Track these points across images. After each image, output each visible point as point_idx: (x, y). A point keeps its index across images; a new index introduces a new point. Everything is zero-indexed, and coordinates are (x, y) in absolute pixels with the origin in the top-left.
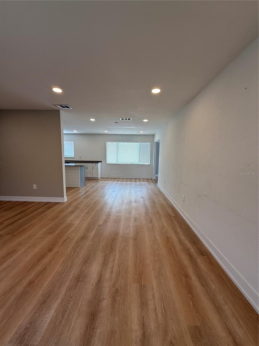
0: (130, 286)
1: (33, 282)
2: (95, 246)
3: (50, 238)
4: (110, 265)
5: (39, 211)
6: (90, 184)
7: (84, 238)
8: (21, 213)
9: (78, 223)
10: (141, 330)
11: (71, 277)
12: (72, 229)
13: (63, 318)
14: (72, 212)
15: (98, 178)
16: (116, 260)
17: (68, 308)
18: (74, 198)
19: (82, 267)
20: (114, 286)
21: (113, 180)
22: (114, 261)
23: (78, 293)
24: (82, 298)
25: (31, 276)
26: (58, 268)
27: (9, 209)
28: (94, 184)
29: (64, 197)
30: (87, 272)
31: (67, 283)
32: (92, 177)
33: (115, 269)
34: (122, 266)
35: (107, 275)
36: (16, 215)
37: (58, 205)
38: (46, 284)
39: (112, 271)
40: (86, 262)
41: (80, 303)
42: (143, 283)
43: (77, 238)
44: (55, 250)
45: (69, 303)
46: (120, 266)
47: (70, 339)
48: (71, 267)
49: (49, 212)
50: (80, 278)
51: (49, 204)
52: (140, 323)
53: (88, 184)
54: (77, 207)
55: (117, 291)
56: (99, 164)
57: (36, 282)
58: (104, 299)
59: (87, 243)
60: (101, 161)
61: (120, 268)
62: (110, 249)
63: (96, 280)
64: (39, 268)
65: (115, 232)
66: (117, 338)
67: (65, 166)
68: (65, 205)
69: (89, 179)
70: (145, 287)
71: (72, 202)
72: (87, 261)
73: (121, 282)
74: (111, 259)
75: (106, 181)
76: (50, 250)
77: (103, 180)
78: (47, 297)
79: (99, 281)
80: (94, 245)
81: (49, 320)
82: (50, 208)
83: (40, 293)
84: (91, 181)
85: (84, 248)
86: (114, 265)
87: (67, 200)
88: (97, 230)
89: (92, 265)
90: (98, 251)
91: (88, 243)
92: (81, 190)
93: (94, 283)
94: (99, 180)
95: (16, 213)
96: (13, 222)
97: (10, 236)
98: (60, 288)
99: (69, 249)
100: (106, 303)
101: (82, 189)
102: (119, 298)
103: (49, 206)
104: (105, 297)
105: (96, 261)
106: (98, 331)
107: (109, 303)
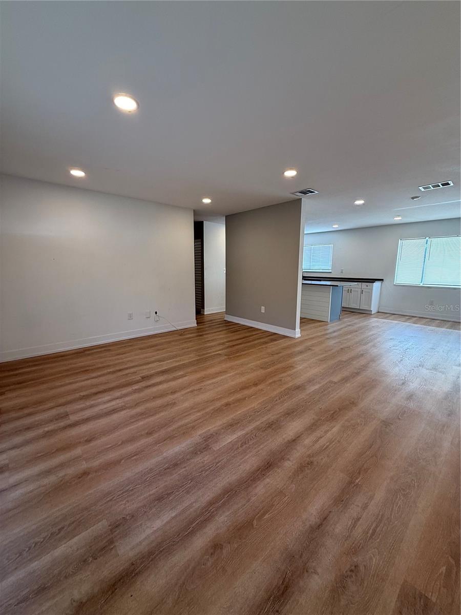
0: (334, 471)
1: (230, 405)
2: (309, 404)
3: (261, 372)
4: (318, 433)
5: (262, 340)
6: (349, 320)
7: (300, 388)
8: (244, 338)
9: (301, 367)
10: (318, 518)
11: (264, 419)
12: (289, 372)
13: (241, 447)
14: (301, 352)
15: (371, 311)
16: (330, 432)
17: (248, 442)
18: (312, 335)
19: (280, 417)
20: (309, 456)
21: (404, 319)
22: (326, 432)
23: (264, 437)
24: (266, 444)
25: (231, 399)
26: (255, 404)
27: (235, 332)
28: (356, 321)
29: (295, 330)
30: (284, 425)
31: (258, 423)
32: (358, 308)
33: (322, 442)
34: (336, 443)
35: (307, 441)
36: (238, 339)
37: (286, 339)
38: (240, 412)
39: (318, 441)
40: (288, 414)
41: (261, 447)
42: (357, 481)
43: (290, 384)
44: (260, 387)
45: (251, 440)
46: (333, 441)
47: (239, 466)
48: (269, 410)
49: (272, 345)
50: (273, 426)
51: (276, 336)
52: (322, 513)
53: (346, 320)
54: (310, 348)
55: (311, 463)
56: (377, 285)
57: (232, 406)
58: (289, 459)
59: (300, 396)
60: (382, 280)
61: (330, 444)
62: (330, 416)
63: (290, 438)
64: (239, 396)
65: (353, 400)
66: (284, 500)
67: (303, 284)
68: (295, 341)
69: (349, 311)
70: (357, 487)
71: (306, 339)
72: (290, 414)
73: (322, 459)
74: (324, 428)
75: (385, 318)
76: (256, 385)
77: (380, 317)
78: (236, 423)
79: (294, 441)
80: (309, 402)
81: (229, 440)
82: (275, 340)
83: (232, 416)
84: (354, 315)
85: (294, 399)
86: (323, 436)
87: (299, 335)
88: (323, 386)
89: (294, 421)
90: (310, 410)
91: (302, 396)
92: (329, 326)
93: (286, 440)
94: (372, 316)
95: (238, 337)
96: (234, 346)
97: (226, 357)
98: (250, 422)
99: (275, 393)
100: (290, 464)
101: (331, 325)
102: (309, 471)
103: (275, 337)
104: (291, 459)
105: (302, 420)
106: (268, 480)
107: (293, 467)
